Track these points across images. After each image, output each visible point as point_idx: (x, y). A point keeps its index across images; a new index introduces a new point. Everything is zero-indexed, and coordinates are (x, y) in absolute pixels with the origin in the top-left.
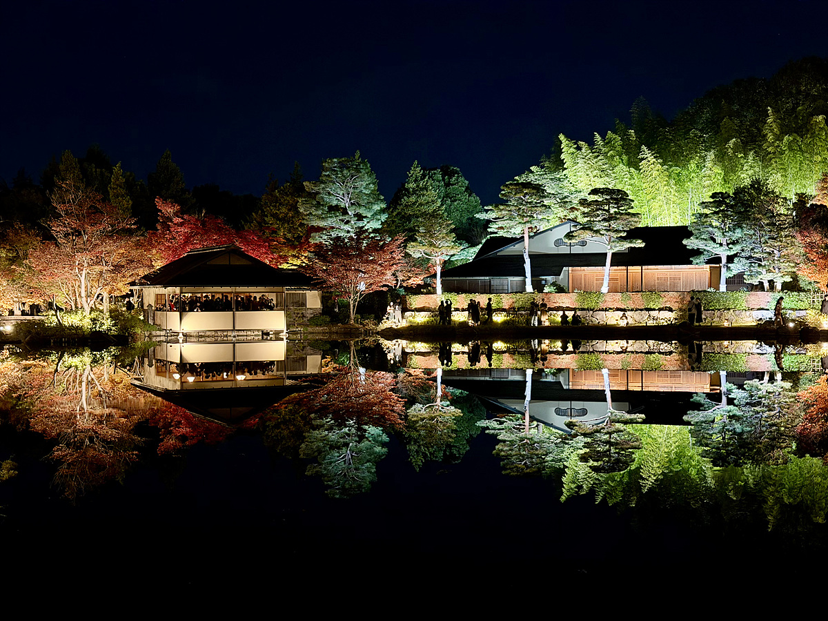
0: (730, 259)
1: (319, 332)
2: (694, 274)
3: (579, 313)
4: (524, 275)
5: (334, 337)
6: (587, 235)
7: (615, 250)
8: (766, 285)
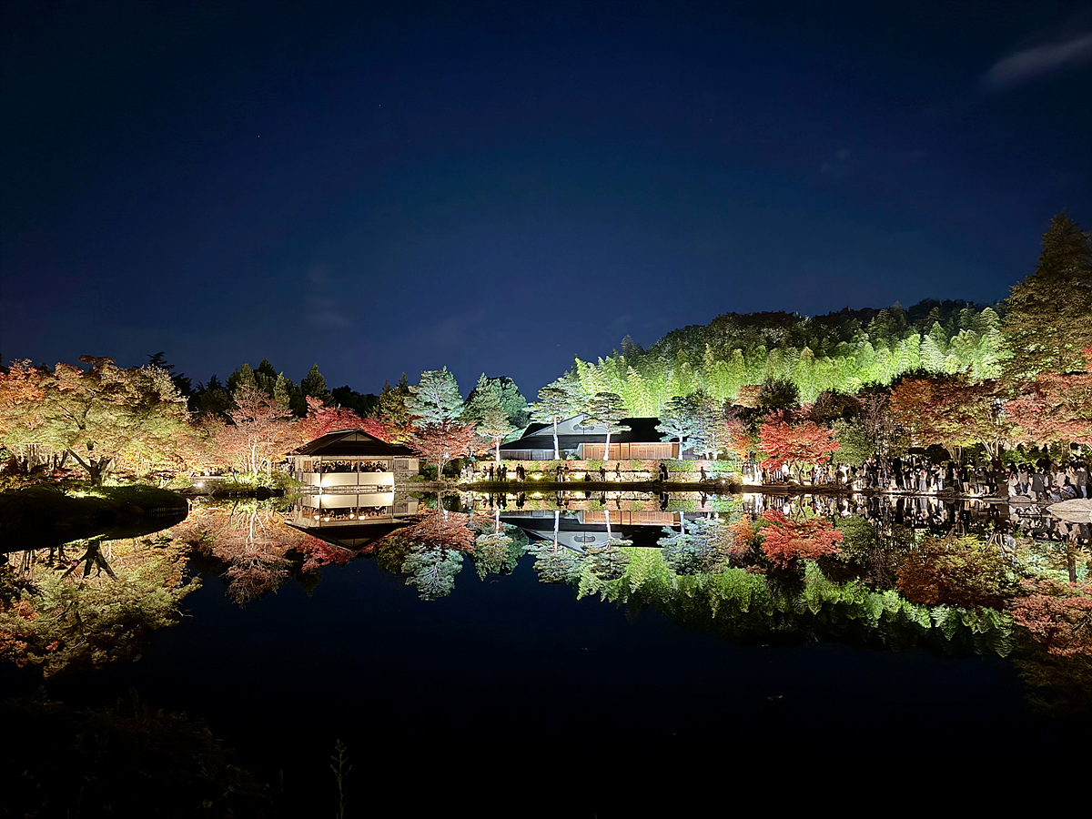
0: (685, 439)
1: (418, 486)
2: (662, 448)
3: (589, 473)
4: (554, 448)
5: (427, 489)
6: (594, 423)
7: (612, 433)
8: (708, 456)
